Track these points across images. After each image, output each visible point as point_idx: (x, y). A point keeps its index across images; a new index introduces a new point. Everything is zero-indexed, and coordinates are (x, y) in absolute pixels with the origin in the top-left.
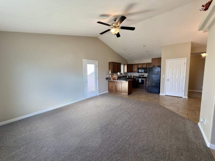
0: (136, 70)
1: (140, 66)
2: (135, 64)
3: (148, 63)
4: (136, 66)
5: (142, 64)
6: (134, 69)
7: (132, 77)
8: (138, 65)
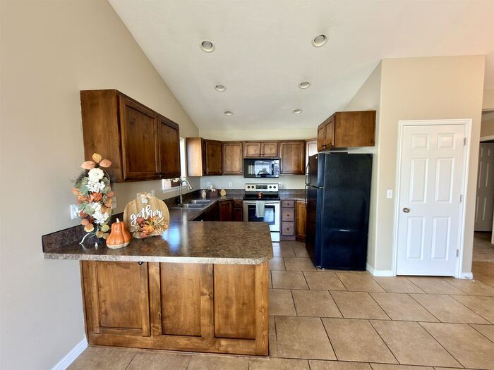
0: (237, 165)
1: (252, 151)
2: (234, 143)
3: (282, 141)
4: (237, 150)
5: (261, 142)
6: (228, 163)
7: (223, 193)
8: (243, 144)
